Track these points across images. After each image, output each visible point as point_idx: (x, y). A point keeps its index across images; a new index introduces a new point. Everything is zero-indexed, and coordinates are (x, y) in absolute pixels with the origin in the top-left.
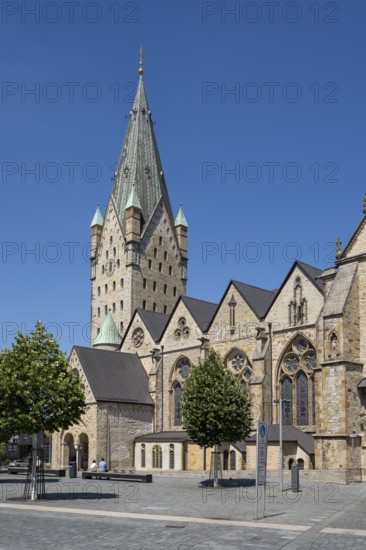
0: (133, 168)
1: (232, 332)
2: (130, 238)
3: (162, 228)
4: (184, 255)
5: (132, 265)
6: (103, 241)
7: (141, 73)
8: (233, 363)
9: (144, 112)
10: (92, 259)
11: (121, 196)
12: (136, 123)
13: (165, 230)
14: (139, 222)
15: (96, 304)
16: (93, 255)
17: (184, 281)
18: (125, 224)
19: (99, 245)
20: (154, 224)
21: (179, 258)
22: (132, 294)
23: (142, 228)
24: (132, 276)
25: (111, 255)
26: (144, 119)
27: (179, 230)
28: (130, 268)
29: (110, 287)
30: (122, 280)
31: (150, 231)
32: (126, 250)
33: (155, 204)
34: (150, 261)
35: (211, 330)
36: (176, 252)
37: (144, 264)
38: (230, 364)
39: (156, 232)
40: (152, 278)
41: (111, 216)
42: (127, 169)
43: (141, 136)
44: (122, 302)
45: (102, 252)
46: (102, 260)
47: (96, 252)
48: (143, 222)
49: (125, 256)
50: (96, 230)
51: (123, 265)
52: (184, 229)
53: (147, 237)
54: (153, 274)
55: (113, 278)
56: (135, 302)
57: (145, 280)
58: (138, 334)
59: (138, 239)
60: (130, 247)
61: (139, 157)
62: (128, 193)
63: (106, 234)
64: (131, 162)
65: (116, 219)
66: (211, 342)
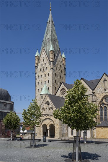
0: (50, 38)
1: (105, 90)
2: (51, 60)
3: (59, 58)
4: (65, 67)
5: (52, 69)
6: (40, 61)
7: (51, 10)
8: (105, 100)
9: (52, 22)
10: (36, 67)
11: (47, 47)
12: (50, 25)
13: (60, 59)
14: (54, 55)
15: (37, 81)
16: (36, 65)
17: (65, 75)
18: (49, 56)
19: (38, 62)
20: (57, 56)
21: (64, 68)
22: (53, 78)
23: (55, 57)
24: (52, 72)
25: (44, 65)
26: (52, 24)
27: (63, 59)
28: (52, 70)
29: (43, 76)
30: (48, 73)
31: (57, 58)
32: (50, 64)
33: (58, 50)
34: (57, 68)
35: (96, 89)
36: (63, 66)
37: (55, 69)
38: (104, 100)
39: (58, 59)
40: (57, 73)
41: (43, 53)
42: (48, 39)
43: (52, 29)
44: (48, 80)
45: (40, 64)
46: (40, 67)
47: (38, 64)
48: (55, 56)
49: (49, 66)
50: (37, 58)
51: (49, 69)
52: (65, 59)
53: (56, 60)
54: (58, 72)
55: (45, 73)
56: (53, 80)
57: (56, 74)
58: (63, 90)
59: (54, 60)
60: (52, 63)
61: (52, 35)
62: (49, 46)
63: (41, 59)
64: (50, 37)
65: (45, 54)
66: (96, 93)
